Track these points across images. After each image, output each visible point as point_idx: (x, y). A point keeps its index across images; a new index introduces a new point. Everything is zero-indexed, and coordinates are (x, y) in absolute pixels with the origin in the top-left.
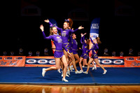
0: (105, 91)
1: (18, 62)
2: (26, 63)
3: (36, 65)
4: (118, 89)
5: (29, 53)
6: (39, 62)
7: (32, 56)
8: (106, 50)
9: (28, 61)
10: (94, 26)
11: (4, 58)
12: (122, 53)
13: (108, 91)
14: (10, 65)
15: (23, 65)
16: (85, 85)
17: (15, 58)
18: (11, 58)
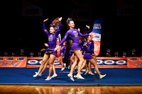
0: (108, 92)
1: (19, 63)
2: (27, 64)
3: (38, 66)
4: (121, 90)
5: (31, 54)
7: (34, 56)
8: (109, 51)
9: (29, 62)
10: (96, 27)
11: (5, 59)
12: (125, 54)
13: (110, 91)
14: (12, 66)
15: (24, 66)
16: (87, 86)
17: (16, 59)
18: (12, 59)
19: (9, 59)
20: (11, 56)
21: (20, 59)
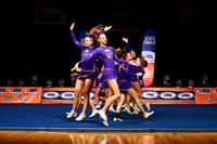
0: (166, 141)
1: (30, 96)
2: (43, 98)
3: (59, 101)
4: (186, 138)
5: (48, 83)
6: (63, 96)
7: (53, 86)
8: (167, 78)
9: (45, 95)
10: (148, 41)
11: (9, 90)
12: (192, 82)
13: (169, 140)
14: (19, 101)
15: (38, 101)
16: (133, 131)
17: (26, 90)
18: (20, 90)
19: (15, 90)
20: (18, 85)
21: (31, 91)
